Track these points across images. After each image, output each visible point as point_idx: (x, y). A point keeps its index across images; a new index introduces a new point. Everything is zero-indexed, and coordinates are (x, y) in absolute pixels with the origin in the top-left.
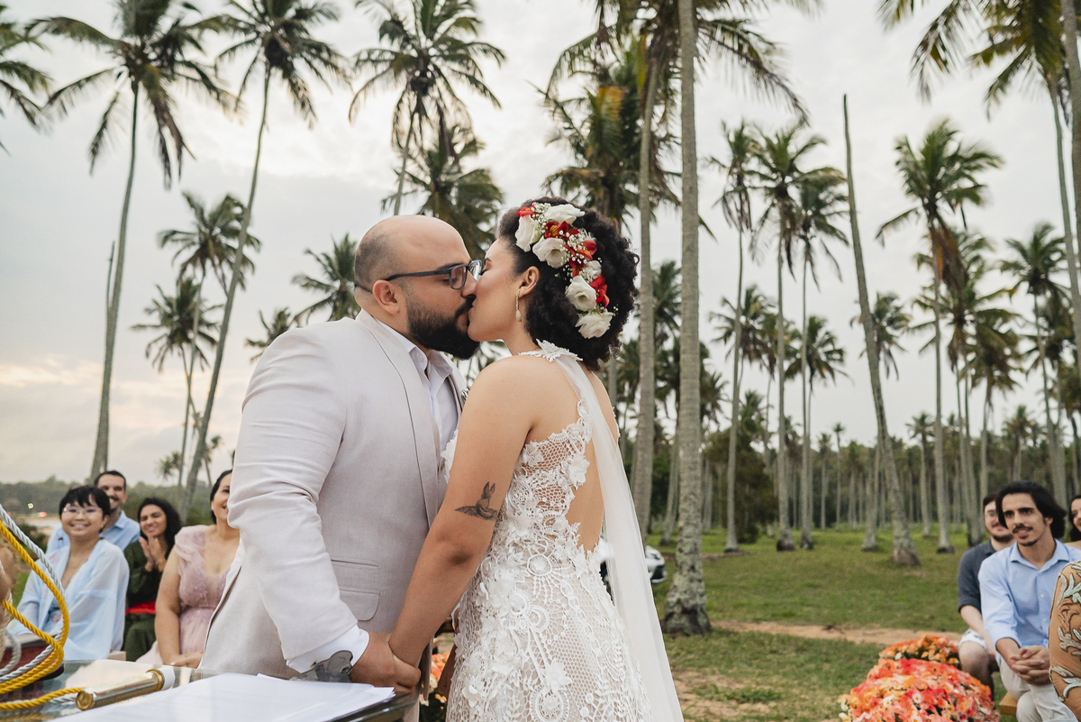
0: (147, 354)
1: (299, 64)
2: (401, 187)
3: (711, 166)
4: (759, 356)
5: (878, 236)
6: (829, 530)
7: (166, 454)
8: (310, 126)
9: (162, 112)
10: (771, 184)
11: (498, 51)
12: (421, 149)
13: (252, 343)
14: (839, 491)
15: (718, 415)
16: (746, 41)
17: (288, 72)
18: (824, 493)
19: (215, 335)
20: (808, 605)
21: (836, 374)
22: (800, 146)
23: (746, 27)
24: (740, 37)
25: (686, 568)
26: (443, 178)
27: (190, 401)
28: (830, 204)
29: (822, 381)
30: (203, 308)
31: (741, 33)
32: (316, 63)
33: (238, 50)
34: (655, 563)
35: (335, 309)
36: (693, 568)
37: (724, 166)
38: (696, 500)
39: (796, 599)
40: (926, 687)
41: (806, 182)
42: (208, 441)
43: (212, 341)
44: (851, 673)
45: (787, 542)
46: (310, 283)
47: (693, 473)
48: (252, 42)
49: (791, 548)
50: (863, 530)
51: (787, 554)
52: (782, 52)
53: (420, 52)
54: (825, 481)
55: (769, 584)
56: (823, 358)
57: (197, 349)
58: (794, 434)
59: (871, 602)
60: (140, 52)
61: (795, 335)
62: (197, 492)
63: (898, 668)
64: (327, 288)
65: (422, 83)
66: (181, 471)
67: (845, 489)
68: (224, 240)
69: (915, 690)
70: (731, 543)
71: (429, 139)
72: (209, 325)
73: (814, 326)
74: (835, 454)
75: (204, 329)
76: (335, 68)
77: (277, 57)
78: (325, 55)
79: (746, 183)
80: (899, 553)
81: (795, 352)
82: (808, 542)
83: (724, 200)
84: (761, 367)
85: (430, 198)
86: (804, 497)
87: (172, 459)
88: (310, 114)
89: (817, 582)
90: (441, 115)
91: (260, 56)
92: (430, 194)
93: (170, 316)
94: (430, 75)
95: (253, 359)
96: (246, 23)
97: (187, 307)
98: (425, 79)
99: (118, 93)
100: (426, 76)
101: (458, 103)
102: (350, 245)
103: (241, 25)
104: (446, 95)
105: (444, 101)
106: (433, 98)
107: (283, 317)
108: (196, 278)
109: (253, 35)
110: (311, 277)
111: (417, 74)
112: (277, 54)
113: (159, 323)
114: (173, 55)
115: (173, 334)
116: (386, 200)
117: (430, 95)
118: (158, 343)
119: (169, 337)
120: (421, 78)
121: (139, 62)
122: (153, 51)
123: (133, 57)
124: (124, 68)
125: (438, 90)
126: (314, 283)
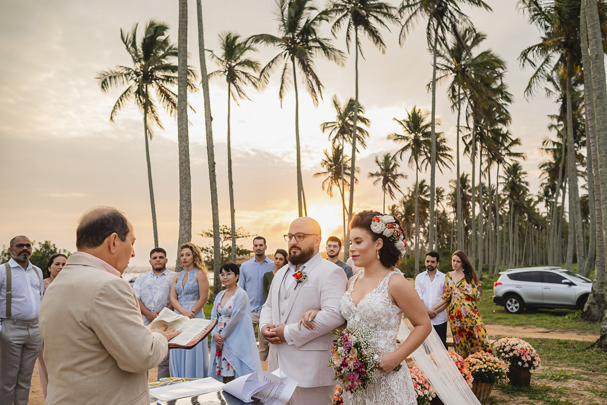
0: (323, 188)
1: (372, 20)
8: (384, 52)
9: (306, 68)
12: (447, 49)
13: (372, 175)
17: (367, 25)
26: (463, 63)
27: (344, 206)
30: (345, 161)
32: (380, 16)
33: (341, 22)
35: (413, 149)
46: (398, 138)
48: (346, 15)
57: (345, 181)
60: (293, 41)
64: (407, 138)
65: (439, 11)
71: (450, 39)
72: (347, 168)
75: (346, 171)
76: (391, 16)
77: (359, 20)
78: (385, 11)
85: (456, 76)
88: (382, 45)
90: (454, 27)
91: (351, 21)
92: (456, 74)
93: (331, 166)
94: (443, 5)
95: (374, 183)
96: (342, 5)
97: (338, 161)
98: (441, 8)
99: (286, 64)
100: (442, 6)
101: (463, 16)
102: (417, 112)
103: (340, 8)
104: (455, 13)
105: (454, 17)
106: (448, 17)
107: (387, 158)
108: (340, 144)
109: (346, 11)
110: (398, 134)
111: (436, 6)
112: (359, 18)
113: (327, 171)
114: (307, 38)
115: (333, 175)
116: (430, 84)
117: (445, 16)
118: (327, 181)
119: (332, 178)
120: (438, 8)
121: (292, 46)
122: (298, 38)
123: (290, 44)
124: (287, 51)
125: (450, 11)
126: (400, 137)
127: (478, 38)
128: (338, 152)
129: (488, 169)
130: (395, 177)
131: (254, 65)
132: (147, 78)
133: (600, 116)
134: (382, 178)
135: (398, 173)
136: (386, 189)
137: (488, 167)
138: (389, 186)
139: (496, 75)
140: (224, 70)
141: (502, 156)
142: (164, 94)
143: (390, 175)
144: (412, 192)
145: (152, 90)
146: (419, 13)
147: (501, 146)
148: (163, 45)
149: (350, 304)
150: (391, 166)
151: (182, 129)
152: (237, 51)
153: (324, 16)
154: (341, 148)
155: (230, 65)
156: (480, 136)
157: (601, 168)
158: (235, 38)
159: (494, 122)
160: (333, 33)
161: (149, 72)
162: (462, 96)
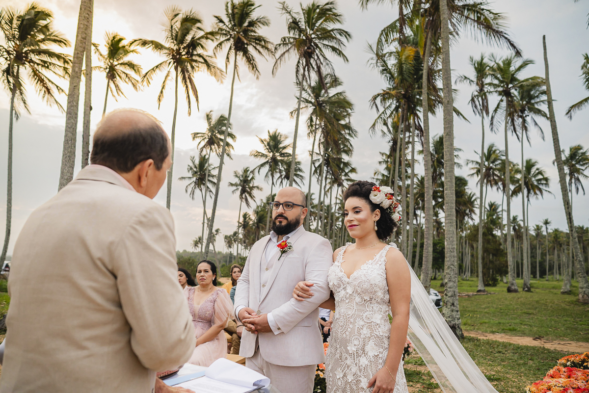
0: (186, 191)
1: (250, 49)
2: (299, 105)
3: (465, 81)
4: (496, 183)
5: (567, 114)
6: (542, 279)
7: (196, 237)
8: (257, 78)
10: (500, 89)
11: (346, 32)
12: (310, 86)
13: (232, 185)
14: (548, 257)
15: (473, 216)
16: (481, 14)
17: (245, 52)
18: (538, 259)
19: (215, 180)
20: (525, 325)
21: (544, 192)
22: (517, 67)
23: (482, 7)
24: (478, 12)
25: (449, 304)
26: (321, 99)
27: (205, 213)
28: (537, 97)
29: (535, 196)
30: (210, 169)
31: (478, 10)
32: (258, 47)
33: (223, 45)
34: (436, 298)
35: (270, 166)
36: (453, 304)
37: (472, 81)
38: (455, 269)
39: (517, 321)
40: (577, 387)
41: (521, 87)
42: (214, 231)
43: (214, 183)
44: (545, 368)
45: (513, 288)
46: (258, 155)
47: (452, 254)
48: (228, 40)
49: (516, 291)
50: (562, 280)
51: (513, 294)
52: (503, 18)
53: (307, 37)
54: (539, 252)
55: (502, 311)
56: (536, 183)
57: (208, 187)
58: (519, 226)
59: (564, 325)
60: (178, 51)
61: (518, 171)
62: (209, 254)
63: (564, 371)
64: (266, 156)
65: (308, 53)
66: (202, 245)
67: (552, 256)
68: (219, 136)
69: (570, 387)
70: (481, 287)
71: (314, 77)
72: (213, 176)
73: (529, 165)
74: (545, 237)
75: (211, 179)
76: (267, 49)
77: (240, 47)
78: (263, 43)
79: (486, 90)
80: (583, 297)
81: (518, 180)
82: (527, 287)
83: (473, 100)
84: (497, 189)
85: (314, 109)
86: (525, 261)
87: (198, 240)
88: (257, 72)
89: (531, 311)
90: (319, 68)
91: (232, 46)
92: (314, 107)
93: (196, 173)
94: (312, 48)
95: (233, 192)
96: (226, 31)
97: (203, 168)
98: (310, 50)
99: (169, 72)
100: (310, 49)
101: (327, 61)
102: (277, 135)
103: (224, 32)
104: (321, 57)
105: (320, 60)
106: (314, 59)
107: (246, 171)
108: (207, 154)
109: (229, 36)
110: (259, 151)
111: (306, 48)
112: (240, 45)
113: (191, 176)
114: (192, 52)
115: (197, 181)
116: (293, 112)
117: (313, 58)
118: (191, 185)
119: (195, 183)
120: (308, 50)
121: (178, 57)
122: (184, 51)
123: (175, 54)
124: (172, 60)
125: (317, 55)
126: (261, 154)
127: (336, 82)
128: (203, 161)
129: (330, 190)
130: (252, 188)
131: (135, 68)
132: (20, 58)
133: (448, 149)
134: (240, 188)
135: (255, 185)
136: (242, 198)
137: (331, 188)
138: (246, 196)
139: (345, 114)
140: (105, 67)
141: (341, 181)
142: (37, 78)
143: (247, 186)
144: (264, 203)
145: (25, 72)
146: (291, 51)
147: (342, 172)
148: (44, 29)
149: (341, 274)
150: (249, 179)
151: (72, 106)
152: (121, 51)
153: (209, 36)
154: (207, 157)
155: (112, 64)
156: (327, 162)
157: (446, 190)
158: (121, 40)
159: (339, 152)
160: (214, 53)
161: (23, 53)
162: (317, 127)
